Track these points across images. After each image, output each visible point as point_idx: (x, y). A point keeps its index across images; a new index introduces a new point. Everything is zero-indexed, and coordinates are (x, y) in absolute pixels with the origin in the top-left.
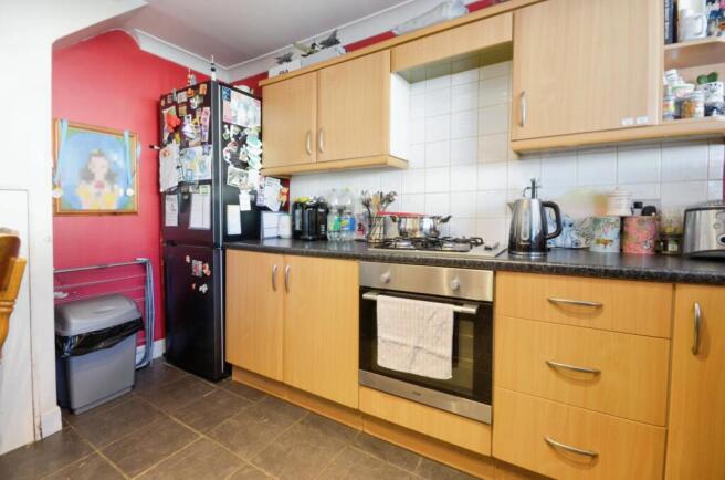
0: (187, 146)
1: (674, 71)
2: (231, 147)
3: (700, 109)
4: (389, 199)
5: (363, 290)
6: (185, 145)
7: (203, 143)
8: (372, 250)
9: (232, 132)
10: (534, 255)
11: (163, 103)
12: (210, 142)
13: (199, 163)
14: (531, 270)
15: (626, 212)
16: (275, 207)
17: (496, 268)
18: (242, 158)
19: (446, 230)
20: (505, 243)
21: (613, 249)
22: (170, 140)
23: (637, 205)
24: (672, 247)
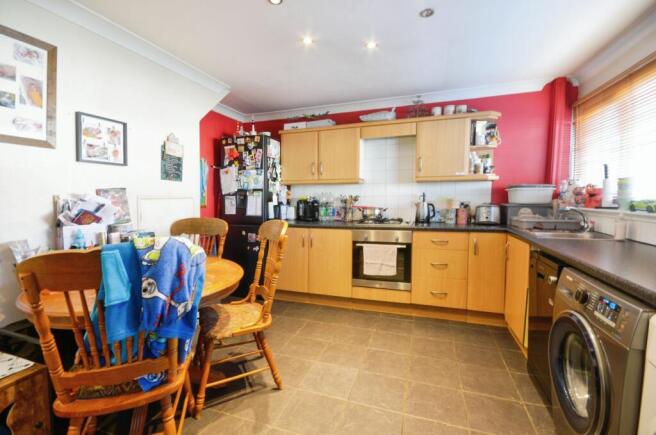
0: (244, 168)
1: (475, 153)
2: (270, 170)
3: (482, 170)
4: (356, 199)
5: (354, 243)
6: (242, 167)
7: (257, 169)
8: (357, 225)
9: (271, 162)
10: (425, 225)
11: (224, 142)
12: (262, 168)
13: (253, 179)
14: (425, 230)
15: (458, 207)
16: (285, 202)
17: (413, 230)
18: (274, 176)
19: (385, 215)
20: (414, 219)
21: (453, 222)
22: (230, 164)
23: (462, 204)
24: (473, 221)
